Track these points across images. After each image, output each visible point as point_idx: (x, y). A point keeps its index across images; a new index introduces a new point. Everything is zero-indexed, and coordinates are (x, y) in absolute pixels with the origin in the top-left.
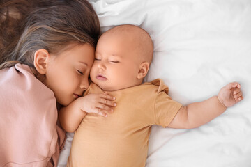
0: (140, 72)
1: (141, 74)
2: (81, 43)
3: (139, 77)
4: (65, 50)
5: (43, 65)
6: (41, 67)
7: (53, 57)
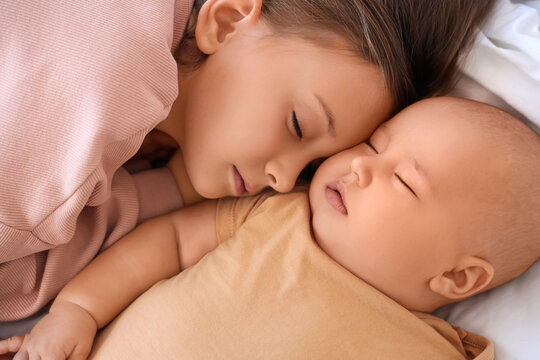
0: (450, 274)
1: (449, 282)
2: (365, 53)
3: (434, 285)
4: (308, 38)
5: (225, 28)
6: (214, 27)
7: (263, 28)
